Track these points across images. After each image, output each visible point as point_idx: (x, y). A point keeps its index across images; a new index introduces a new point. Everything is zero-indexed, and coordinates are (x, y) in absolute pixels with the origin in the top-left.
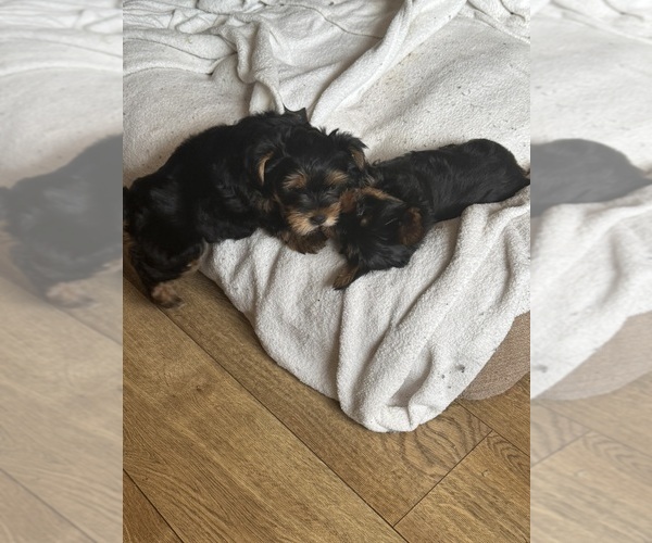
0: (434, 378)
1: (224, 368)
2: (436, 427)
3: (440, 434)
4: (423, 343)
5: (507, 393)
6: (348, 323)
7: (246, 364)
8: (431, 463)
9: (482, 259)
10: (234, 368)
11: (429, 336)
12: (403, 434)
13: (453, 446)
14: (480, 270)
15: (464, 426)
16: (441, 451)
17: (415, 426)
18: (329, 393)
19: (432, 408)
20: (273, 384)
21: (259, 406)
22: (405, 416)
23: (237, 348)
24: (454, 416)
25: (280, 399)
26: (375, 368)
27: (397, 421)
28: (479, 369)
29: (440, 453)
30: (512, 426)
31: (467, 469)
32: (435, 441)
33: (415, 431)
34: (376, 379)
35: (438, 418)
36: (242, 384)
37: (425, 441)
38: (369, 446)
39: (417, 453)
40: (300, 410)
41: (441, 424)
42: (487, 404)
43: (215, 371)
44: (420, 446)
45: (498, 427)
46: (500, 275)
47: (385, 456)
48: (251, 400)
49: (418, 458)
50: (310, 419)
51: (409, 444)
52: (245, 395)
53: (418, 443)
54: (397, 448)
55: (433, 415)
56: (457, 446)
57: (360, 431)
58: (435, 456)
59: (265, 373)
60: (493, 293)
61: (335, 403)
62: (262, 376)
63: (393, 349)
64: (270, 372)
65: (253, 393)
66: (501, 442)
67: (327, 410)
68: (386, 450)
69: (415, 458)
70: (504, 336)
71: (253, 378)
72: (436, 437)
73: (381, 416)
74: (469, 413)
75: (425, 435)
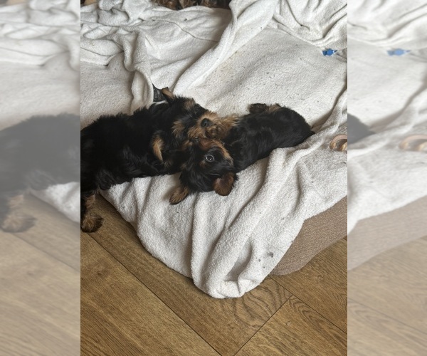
0: (254, 262)
1: (116, 259)
2: (257, 294)
3: (259, 299)
4: (246, 239)
5: (302, 270)
6: (197, 227)
7: (131, 256)
8: (253, 318)
9: (283, 183)
10: (123, 259)
11: (249, 234)
12: (235, 299)
13: (267, 306)
14: (281, 190)
15: (275, 292)
16: (260, 310)
17: (243, 294)
18: (186, 273)
19: (253, 281)
20: (149, 268)
21: (140, 284)
22: (236, 287)
23: (125, 245)
24: (268, 286)
25: (154, 279)
26: (215, 256)
27: (231, 291)
28: (283, 254)
29: (259, 311)
30: (305, 291)
31: (276, 321)
32: (256, 303)
33: (243, 297)
34: (216, 263)
35: (258, 288)
36: (128, 269)
37: (248, 303)
38: (212, 308)
39: (244, 311)
40: (167, 285)
41: (259, 292)
42: (289, 277)
43: (110, 261)
44: (246, 307)
45: (296, 292)
46: (294, 193)
47: (223, 315)
48: (134, 280)
49: (245, 315)
50: (174, 291)
51: (239, 306)
52: (130, 276)
53: (245, 305)
54: (231, 309)
55: (254, 286)
56: (270, 306)
57: (207, 298)
58: (256, 313)
59: (144, 262)
60: (290, 205)
61: (190, 280)
62: (142, 263)
63: (226, 243)
64: (147, 261)
65: (135, 275)
66: (298, 302)
67: (185, 285)
68: (224, 310)
69: (243, 315)
70: (298, 233)
71: (135, 265)
72: (256, 300)
73: (220, 288)
74: (277, 284)
75: (249, 299)
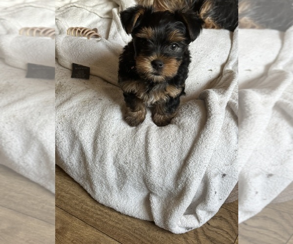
1: (71, 214)
3: (218, 228)
7: (85, 209)
10: (78, 213)
12: (196, 231)
13: (227, 233)
15: (229, 219)
17: (201, 225)
19: (209, 212)
20: (106, 218)
21: (101, 234)
23: (77, 200)
25: (114, 227)
29: (222, 239)
32: (216, 232)
33: (202, 228)
35: (213, 218)
36: (86, 222)
37: (210, 234)
40: (128, 231)
41: (215, 221)
43: (66, 218)
44: (208, 238)
48: (94, 232)
50: (136, 235)
51: (202, 238)
52: (90, 229)
53: (207, 236)
55: (210, 217)
56: (230, 233)
57: (169, 235)
59: (99, 213)
62: (98, 214)
64: (102, 211)
65: (94, 226)
67: (145, 228)
71: (92, 217)
72: (216, 230)
73: (180, 223)
74: (229, 211)
75: (209, 230)
